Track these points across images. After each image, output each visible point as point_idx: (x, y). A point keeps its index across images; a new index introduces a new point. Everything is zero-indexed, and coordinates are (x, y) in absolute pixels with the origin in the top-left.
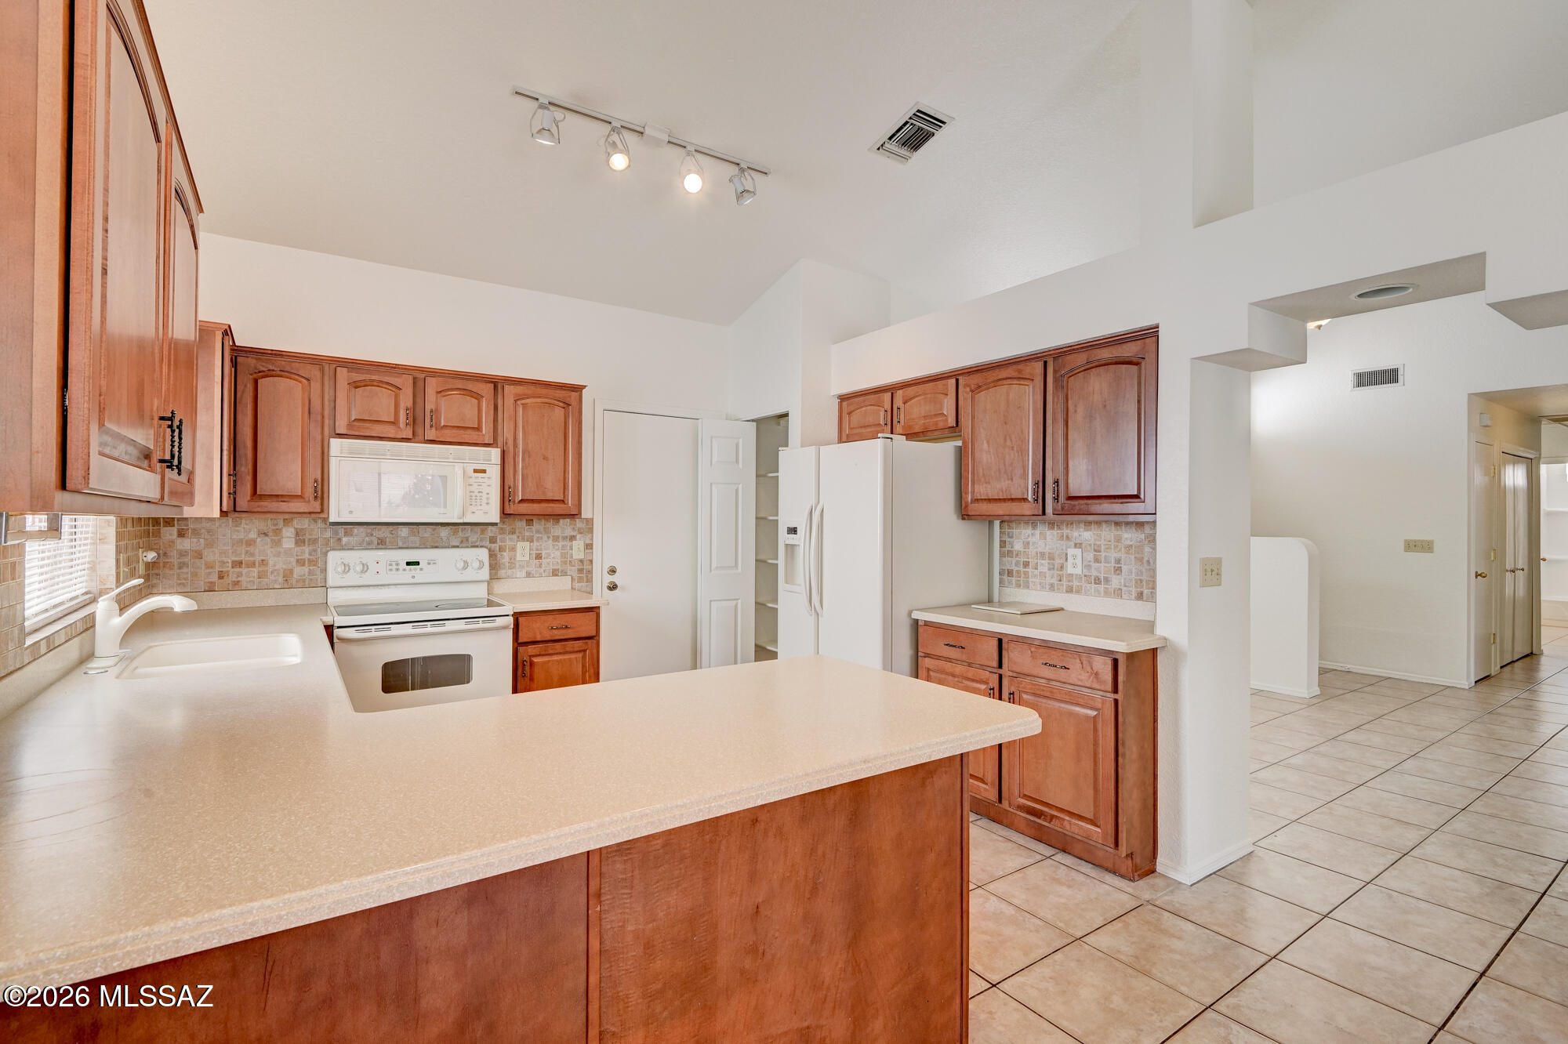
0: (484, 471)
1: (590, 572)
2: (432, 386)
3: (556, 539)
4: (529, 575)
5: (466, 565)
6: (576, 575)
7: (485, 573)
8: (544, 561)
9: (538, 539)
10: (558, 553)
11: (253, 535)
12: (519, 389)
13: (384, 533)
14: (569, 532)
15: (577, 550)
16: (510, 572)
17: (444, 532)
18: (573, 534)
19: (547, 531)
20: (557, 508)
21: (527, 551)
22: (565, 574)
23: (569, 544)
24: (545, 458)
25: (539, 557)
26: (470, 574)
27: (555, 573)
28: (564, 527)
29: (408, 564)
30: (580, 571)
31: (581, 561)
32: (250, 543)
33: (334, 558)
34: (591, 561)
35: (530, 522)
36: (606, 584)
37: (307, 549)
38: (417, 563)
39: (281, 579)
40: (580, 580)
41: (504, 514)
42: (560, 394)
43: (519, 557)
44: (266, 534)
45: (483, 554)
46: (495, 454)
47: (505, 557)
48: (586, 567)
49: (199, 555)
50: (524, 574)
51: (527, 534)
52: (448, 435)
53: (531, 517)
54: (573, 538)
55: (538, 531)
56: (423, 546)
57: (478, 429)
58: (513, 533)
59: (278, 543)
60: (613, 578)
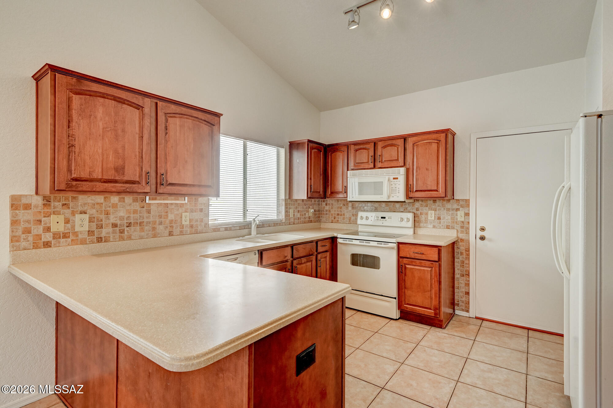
0: (397, 178)
1: (468, 228)
2: (380, 145)
3: (448, 210)
4: (434, 227)
5: (402, 220)
6: (459, 229)
7: (410, 224)
8: (442, 221)
9: (439, 210)
10: (449, 217)
11: (341, 205)
12: (414, 139)
13: (377, 205)
14: (455, 206)
15: (460, 216)
16: (425, 225)
17: (398, 205)
18: (458, 207)
19: (443, 206)
20: (434, 194)
21: (433, 215)
22: (453, 228)
23: (455, 212)
24: (427, 169)
25: (439, 218)
26: (404, 224)
27: (448, 227)
28: (452, 205)
29: (382, 218)
30: (462, 227)
31: (463, 222)
32: (341, 208)
33: (360, 214)
34: (469, 223)
35: (435, 201)
36: (478, 237)
37: (355, 211)
38: (385, 218)
39: (348, 221)
40: (462, 232)
41: (408, 197)
42: (435, 136)
43: (429, 218)
44: (344, 205)
45: (410, 216)
46: (402, 170)
47: (423, 218)
48: (466, 225)
49: (330, 211)
50: (432, 226)
51: (433, 207)
52: (386, 165)
53: (435, 199)
54: (457, 210)
55: (439, 206)
56: (391, 211)
57: (397, 160)
58: (427, 206)
59: (347, 208)
60: (483, 233)
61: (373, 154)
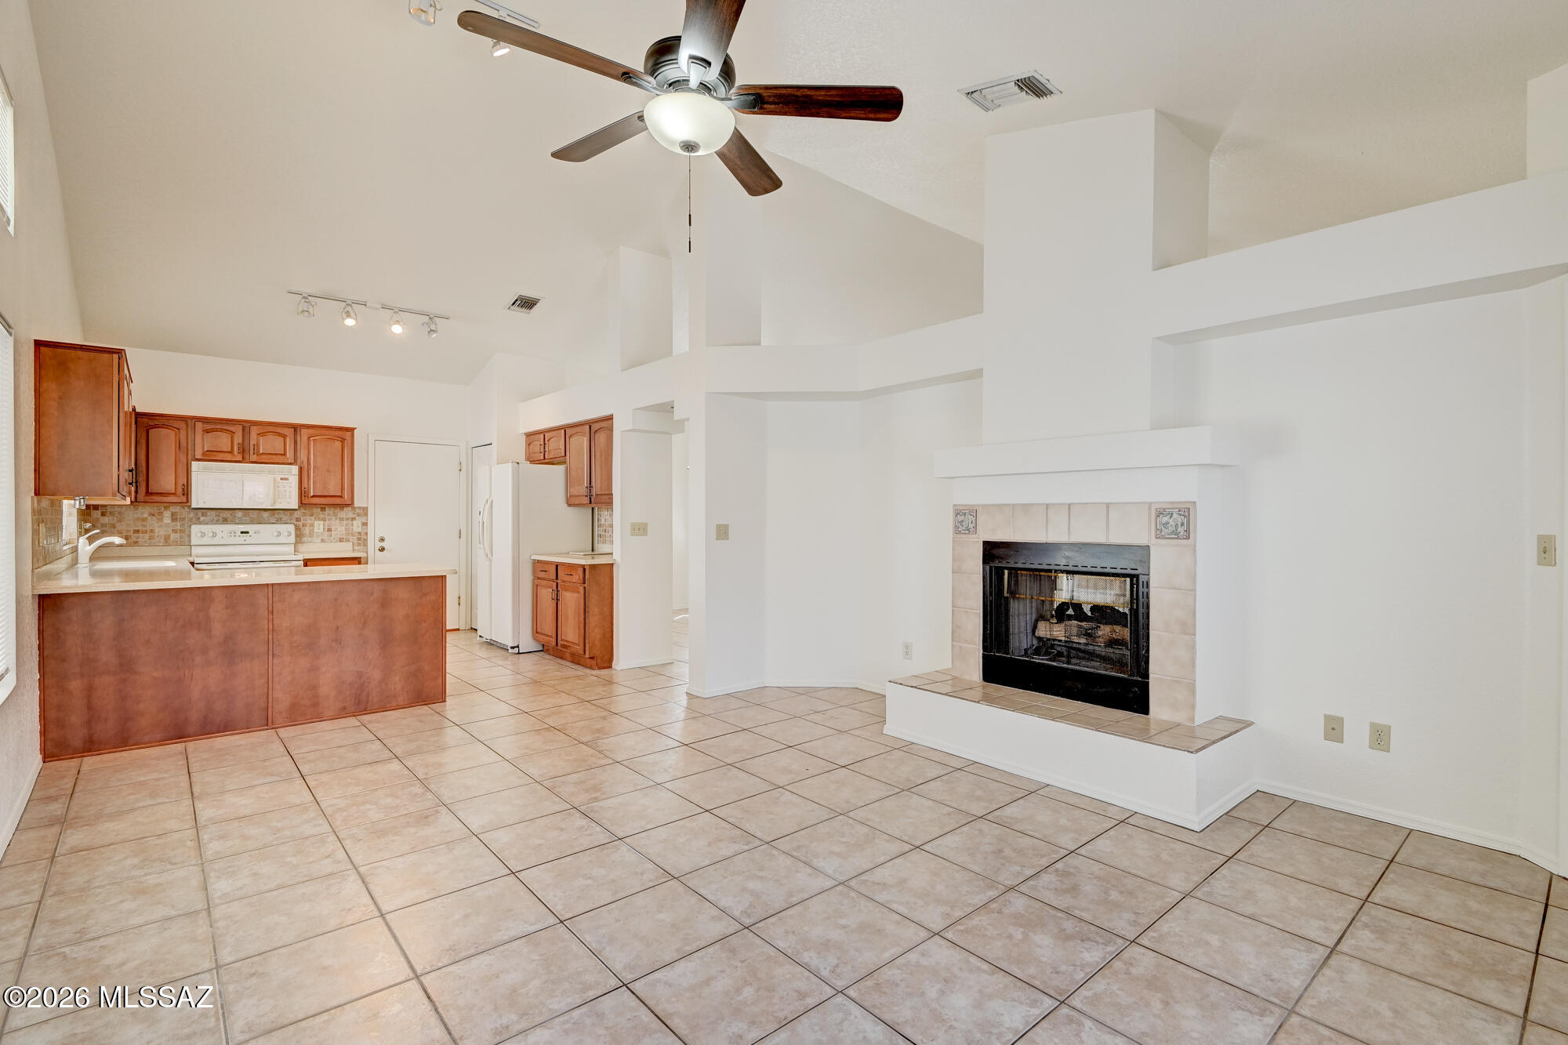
0: (287, 479)
1: (366, 540)
2: (254, 431)
3: (342, 519)
4: (323, 541)
5: (279, 534)
6: (356, 542)
7: (292, 539)
8: (333, 533)
9: (329, 520)
10: (343, 528)
11: (145, 515)
12: (311, 431)
13: (227, 514)
14: (351, 515)
15: (357, 526)
16: (310, 539)
17: (266, 515)
18: (353, 516)
19: (335, 515)
20: (338, 501)
21: (322, 527)
22: (349, 541)
23: (350, 522)
24: (329, 471)
25: (329, 530)
26: (282, 539)
27: (341, 540)
28: (346, 513)
29: (242, 533)
30: (359, 539)
31: (360, 533)
32: (144, 520)
33: (195, 529)
34: (367, 533)
35: (323, 509)
36: (377, 547)
37: (179, 524)
38: (248, 532)
39: (162, 540)
40: (359, 545)
41: (302, 504)
42: (337, 433)
43: (316, 530)
44: (153, 515)
45: (291, 528)
46: (295, 469)
47: (307, 530)
48: (363, 537)
49: (114, 526)
50: (319, 540)
51: (322, 516)
52: (264, 458)
53: (323, 506)
54: (353, 519)
55: (328, 515)
56: (252, 522)
57: (284, 454)
58: (312, 516)
59: (161, 520)
60: (382, 544)
61: (240, 441)
